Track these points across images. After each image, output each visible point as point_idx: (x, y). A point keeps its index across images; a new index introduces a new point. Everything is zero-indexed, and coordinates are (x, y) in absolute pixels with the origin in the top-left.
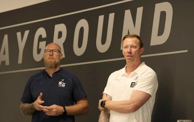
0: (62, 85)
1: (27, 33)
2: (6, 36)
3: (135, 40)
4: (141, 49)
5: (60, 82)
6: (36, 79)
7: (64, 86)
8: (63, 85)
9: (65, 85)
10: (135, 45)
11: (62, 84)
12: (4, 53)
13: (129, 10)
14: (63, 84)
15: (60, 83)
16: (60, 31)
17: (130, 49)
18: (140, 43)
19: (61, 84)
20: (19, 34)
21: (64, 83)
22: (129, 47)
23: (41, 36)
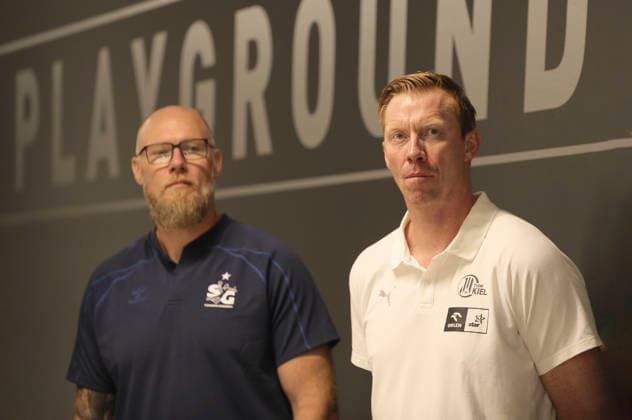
0: (223, 300)
1: (160, 41)
3: (438, 101)
4: (467, 138)
5: (212, 288)
6: (119, 279)
7: (232, 301)
8: (228, 298)
9: (236, 296)
10: (437, 121)
11: (221, 296)
12: (103, 127)
14: (224, 292)
15: (214, 290)
17: (418, 144)
18: (462, 109)
19: (218, 293)
20: (138, 47)
21: (231, 286)
22: (413, 136)
23: (198, 59)
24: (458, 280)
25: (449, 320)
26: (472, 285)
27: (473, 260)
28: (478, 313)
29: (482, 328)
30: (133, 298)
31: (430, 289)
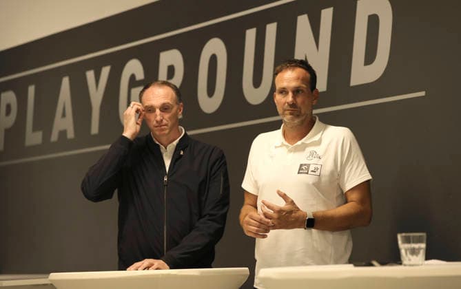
1: (106, 71)
2: (66, 81)
12: (64, 115)
13: (306, 15)
16: (170, 64)
20: (90, 75)
23: (133, 77)
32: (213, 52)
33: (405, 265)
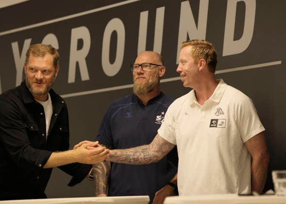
1: (27, 42)
5: (158, 117)
6: (121, 108)
11: (161, 120)
13: (188, 2)
16: (79, 38)
19: (160, 119)
20: (15, 46)
24: (214, 110)
25: (211, 123)
26: (219, 111)
27: (219, 103)
28: (222, 121)
29: (223, 126)
30: (127, 115)
31: (204, 113)
32: (115, 29)
33: (278, 195)
